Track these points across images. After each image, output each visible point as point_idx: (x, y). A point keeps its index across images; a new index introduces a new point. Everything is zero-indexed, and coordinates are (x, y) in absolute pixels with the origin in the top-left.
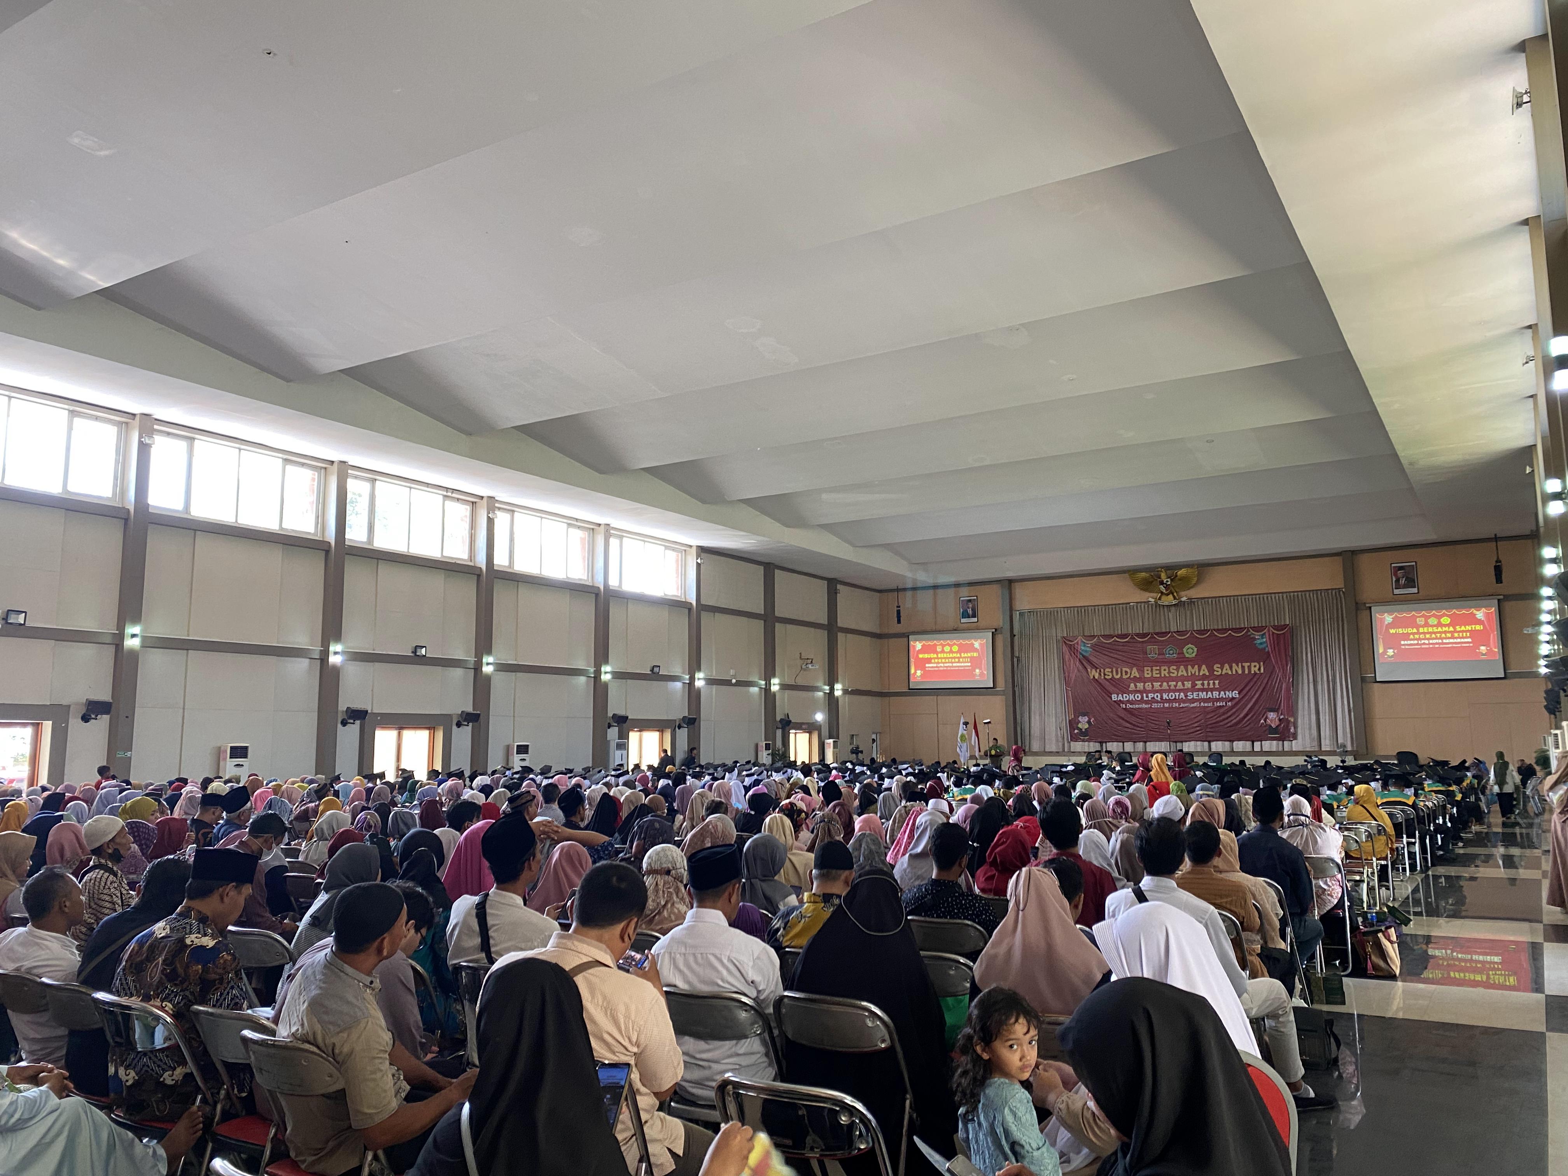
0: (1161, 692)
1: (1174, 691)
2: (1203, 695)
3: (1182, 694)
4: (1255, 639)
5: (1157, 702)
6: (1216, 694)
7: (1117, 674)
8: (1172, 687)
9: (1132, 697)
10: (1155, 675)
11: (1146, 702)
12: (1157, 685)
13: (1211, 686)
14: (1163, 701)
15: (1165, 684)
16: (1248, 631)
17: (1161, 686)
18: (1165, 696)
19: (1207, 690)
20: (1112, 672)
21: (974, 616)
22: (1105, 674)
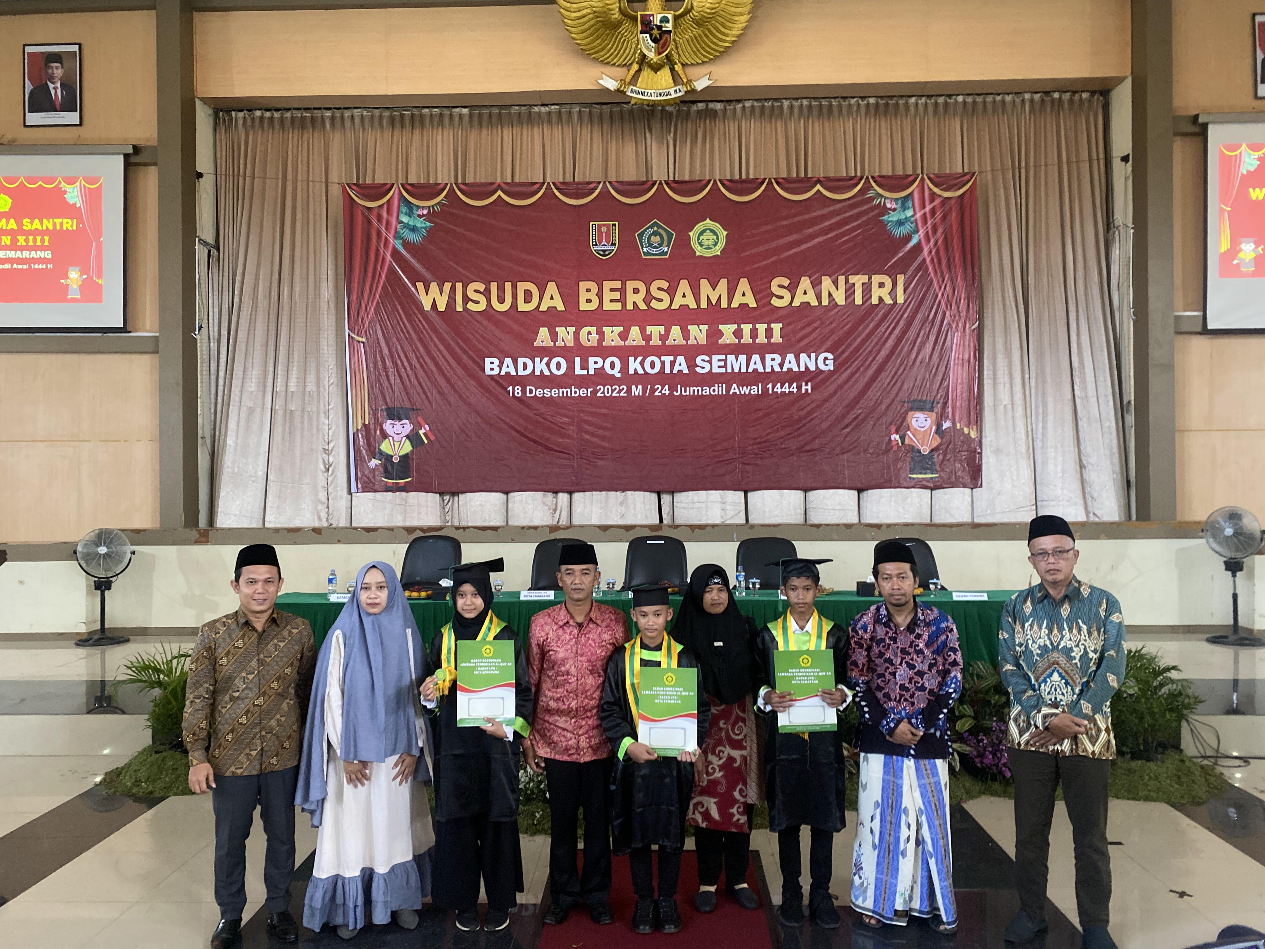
0: (624, 353)
1: (660, 351)
2: (737, 363)
3: (681, 359)
4: (885, 210)
5: (611, 380)
6: (773, 362)
7: (501, 300)
8: (656, 341)
9: (540, 366)
10: (608, 306)
11: (583, 382)
12: (612, 335)
13: (762, 339)
14: (628, 379)
15: (635, 331)
16: (867, 188)
17: (624, 336)
18: (634, 365)
19: (748, 350)
20: (487, 293)
21: (69, 104)
22: (466, 299)
